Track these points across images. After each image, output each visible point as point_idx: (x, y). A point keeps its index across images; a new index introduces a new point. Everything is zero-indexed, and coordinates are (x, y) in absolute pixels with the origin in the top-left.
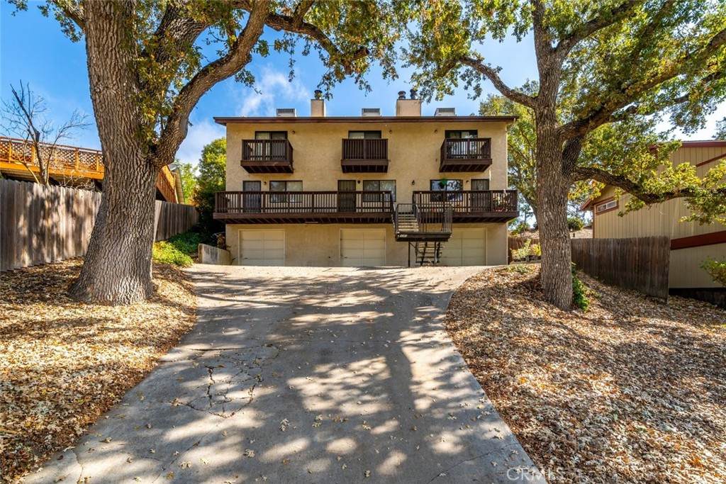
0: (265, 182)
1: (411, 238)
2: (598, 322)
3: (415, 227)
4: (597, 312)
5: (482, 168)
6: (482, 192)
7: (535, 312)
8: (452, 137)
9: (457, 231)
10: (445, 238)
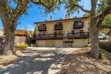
0: (42, 33)
1: (66, 42)
2: (105, 63)
3: (67, 40)
4: (105, 60)
5: (82, 28)
6: (82, 32)
7: (87, 60)
8: (76, 22)
9: (75, 40)
10: (73, 42)
